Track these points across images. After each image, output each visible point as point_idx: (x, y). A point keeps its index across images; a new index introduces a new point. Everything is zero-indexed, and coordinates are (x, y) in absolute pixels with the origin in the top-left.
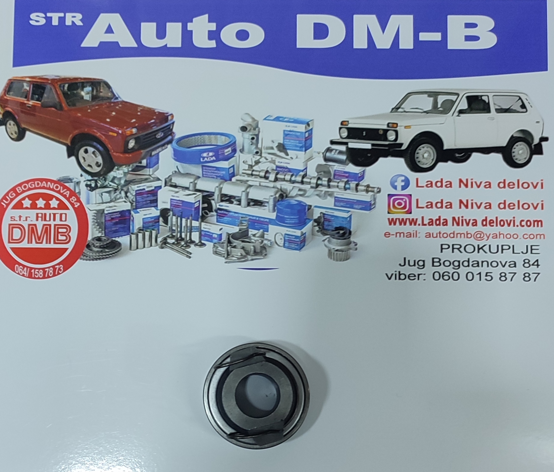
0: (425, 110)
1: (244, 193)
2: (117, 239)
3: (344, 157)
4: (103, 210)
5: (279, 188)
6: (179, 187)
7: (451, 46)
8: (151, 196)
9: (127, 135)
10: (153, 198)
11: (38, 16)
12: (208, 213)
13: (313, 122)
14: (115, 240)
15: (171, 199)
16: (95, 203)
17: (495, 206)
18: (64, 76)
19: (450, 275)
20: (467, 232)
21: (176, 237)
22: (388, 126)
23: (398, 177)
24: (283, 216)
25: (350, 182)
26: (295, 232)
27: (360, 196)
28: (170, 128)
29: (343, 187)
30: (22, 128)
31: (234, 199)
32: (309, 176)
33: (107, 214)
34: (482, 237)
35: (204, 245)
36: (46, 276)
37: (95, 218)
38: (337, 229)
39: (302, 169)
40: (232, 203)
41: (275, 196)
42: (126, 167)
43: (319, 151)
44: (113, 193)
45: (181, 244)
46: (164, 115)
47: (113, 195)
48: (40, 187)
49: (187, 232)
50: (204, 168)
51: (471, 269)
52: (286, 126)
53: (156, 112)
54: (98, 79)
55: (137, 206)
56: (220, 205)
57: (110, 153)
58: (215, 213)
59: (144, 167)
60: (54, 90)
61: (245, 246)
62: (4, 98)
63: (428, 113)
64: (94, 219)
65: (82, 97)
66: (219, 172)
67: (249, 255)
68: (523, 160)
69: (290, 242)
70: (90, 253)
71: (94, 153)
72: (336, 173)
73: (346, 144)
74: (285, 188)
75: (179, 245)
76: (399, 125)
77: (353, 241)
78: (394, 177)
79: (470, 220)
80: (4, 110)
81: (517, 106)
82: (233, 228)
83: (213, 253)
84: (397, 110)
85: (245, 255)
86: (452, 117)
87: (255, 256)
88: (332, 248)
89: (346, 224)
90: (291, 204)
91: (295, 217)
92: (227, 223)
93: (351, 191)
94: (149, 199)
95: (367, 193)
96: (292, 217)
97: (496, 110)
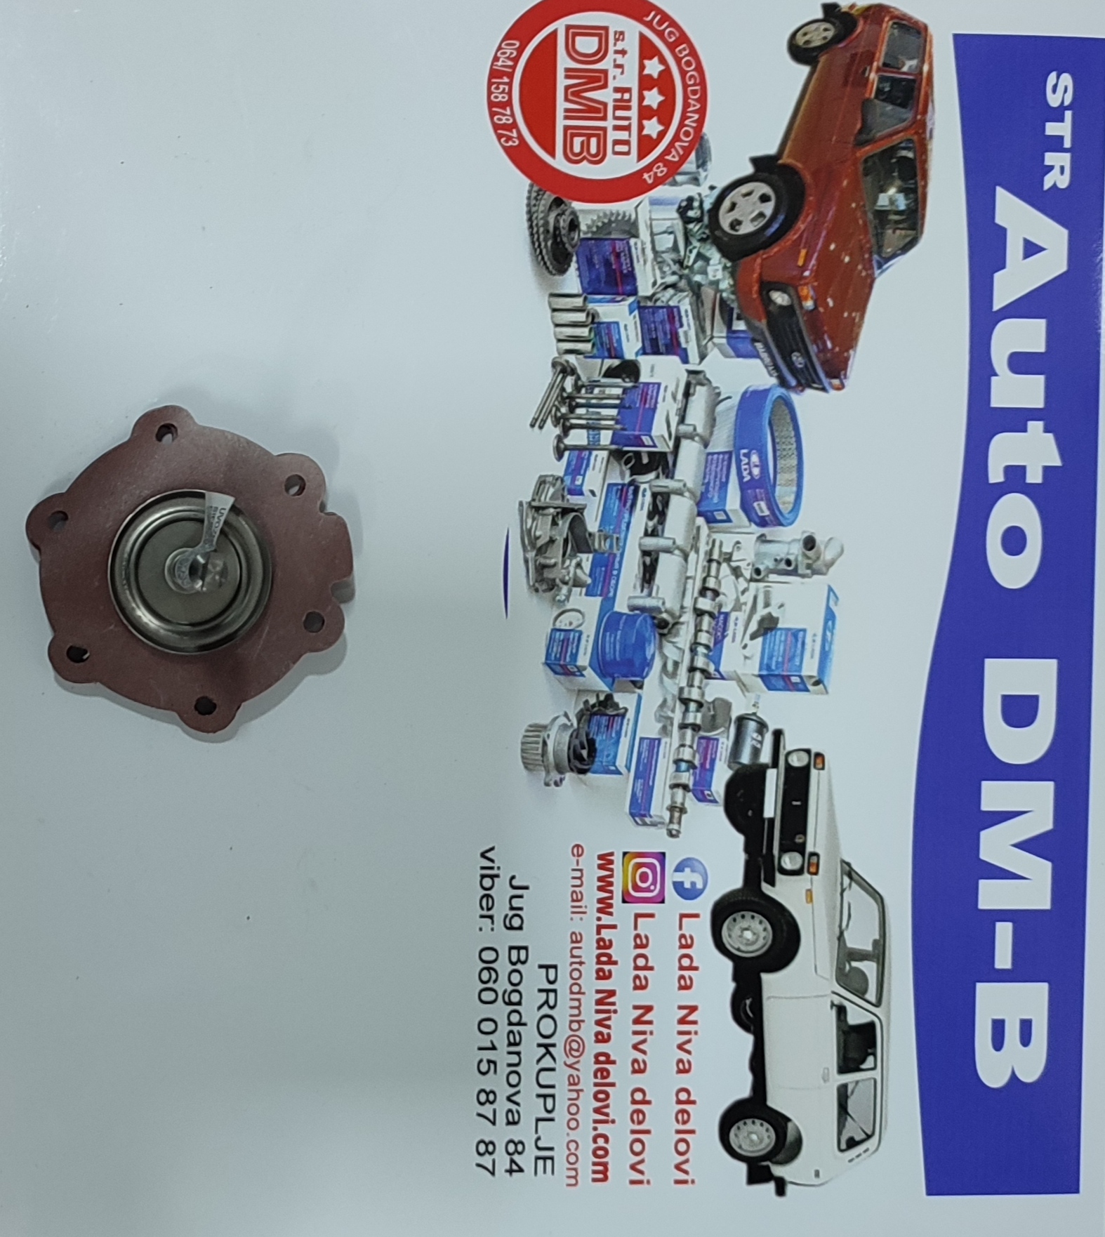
0: (846, 934)
1: (670, 543)
2: (574, 265)
3: (745, 758)
4: (636, 236)
5: (682, 620)
6: (684, 401)
7: (983, 989)
8: (667, 342)
9: (799, 288)
10: (661, 343)
11: (1066, 90)
12: (629, 465)
13: (822, 694)
14: (571, 261)
15: (659, 385)
16: (653, 217)
17: (639, 1081)
18: (931, 150)
19: (490, 985)
20: (583, 1021)
21: (578, 395)
22: (813, 854)
23: (702, 876)
24: (621, 627)
26: (585, 654)
27: (662, 790)
28: (814, 382)
29: (680, 757)
30: (817, 56)
31: (658, 521)
32: (707, 685)
33: (628, 243)
34: (573, 1052)
35: (560, 455)
38: (591, 743)
39: (722, 669)
40: (650, 516)
41: (663, 610)
42: (729, 287)
43: (760, 705)
44: (673, 256)
45: (561, 406)
46: (843, 370)
47: (668, 257)
48: (689, 98)
49: (588, 419)
50: (726, 457)
51: (504, 1028)
52: (815, 635)
53: (847, 351)
54: (923, 225)
55: (645, 310)
57: (761, 252)
58: (627, 479)
59: (729, 325)
60: (900, 126)
61: (556, 543)
62: (885, 17)
63: (839, 939)
64: (618, 214)
65: (883, 190)
66: (717, 488)
67: (536, 555)
68: (737, 1143)
69: (565, 643)
70: (543, 205)
71: (761, 215)
72: (712, 742)
73: (775, 764)
74: (681, 633)
75: (559, 402)
76: (814, 877)
77: (564, 778)
78: (701, 867)
79: (608, 1027)
80: (858, 15)
81: (851, 1130)
82: (596, 519)
83: (541, 477)
84: (846, 874)
85: (536, 544)
86: (829, 992)
87: (534, 567)
88: (550, 733)
89: (602, 762)
90: (647, 645)
91: (617, 653)
92: (607, 506)
93: (674, 774)
94: (661, 335)
95: (667, 809)
96: (618, 648)
97: (845, 1086)
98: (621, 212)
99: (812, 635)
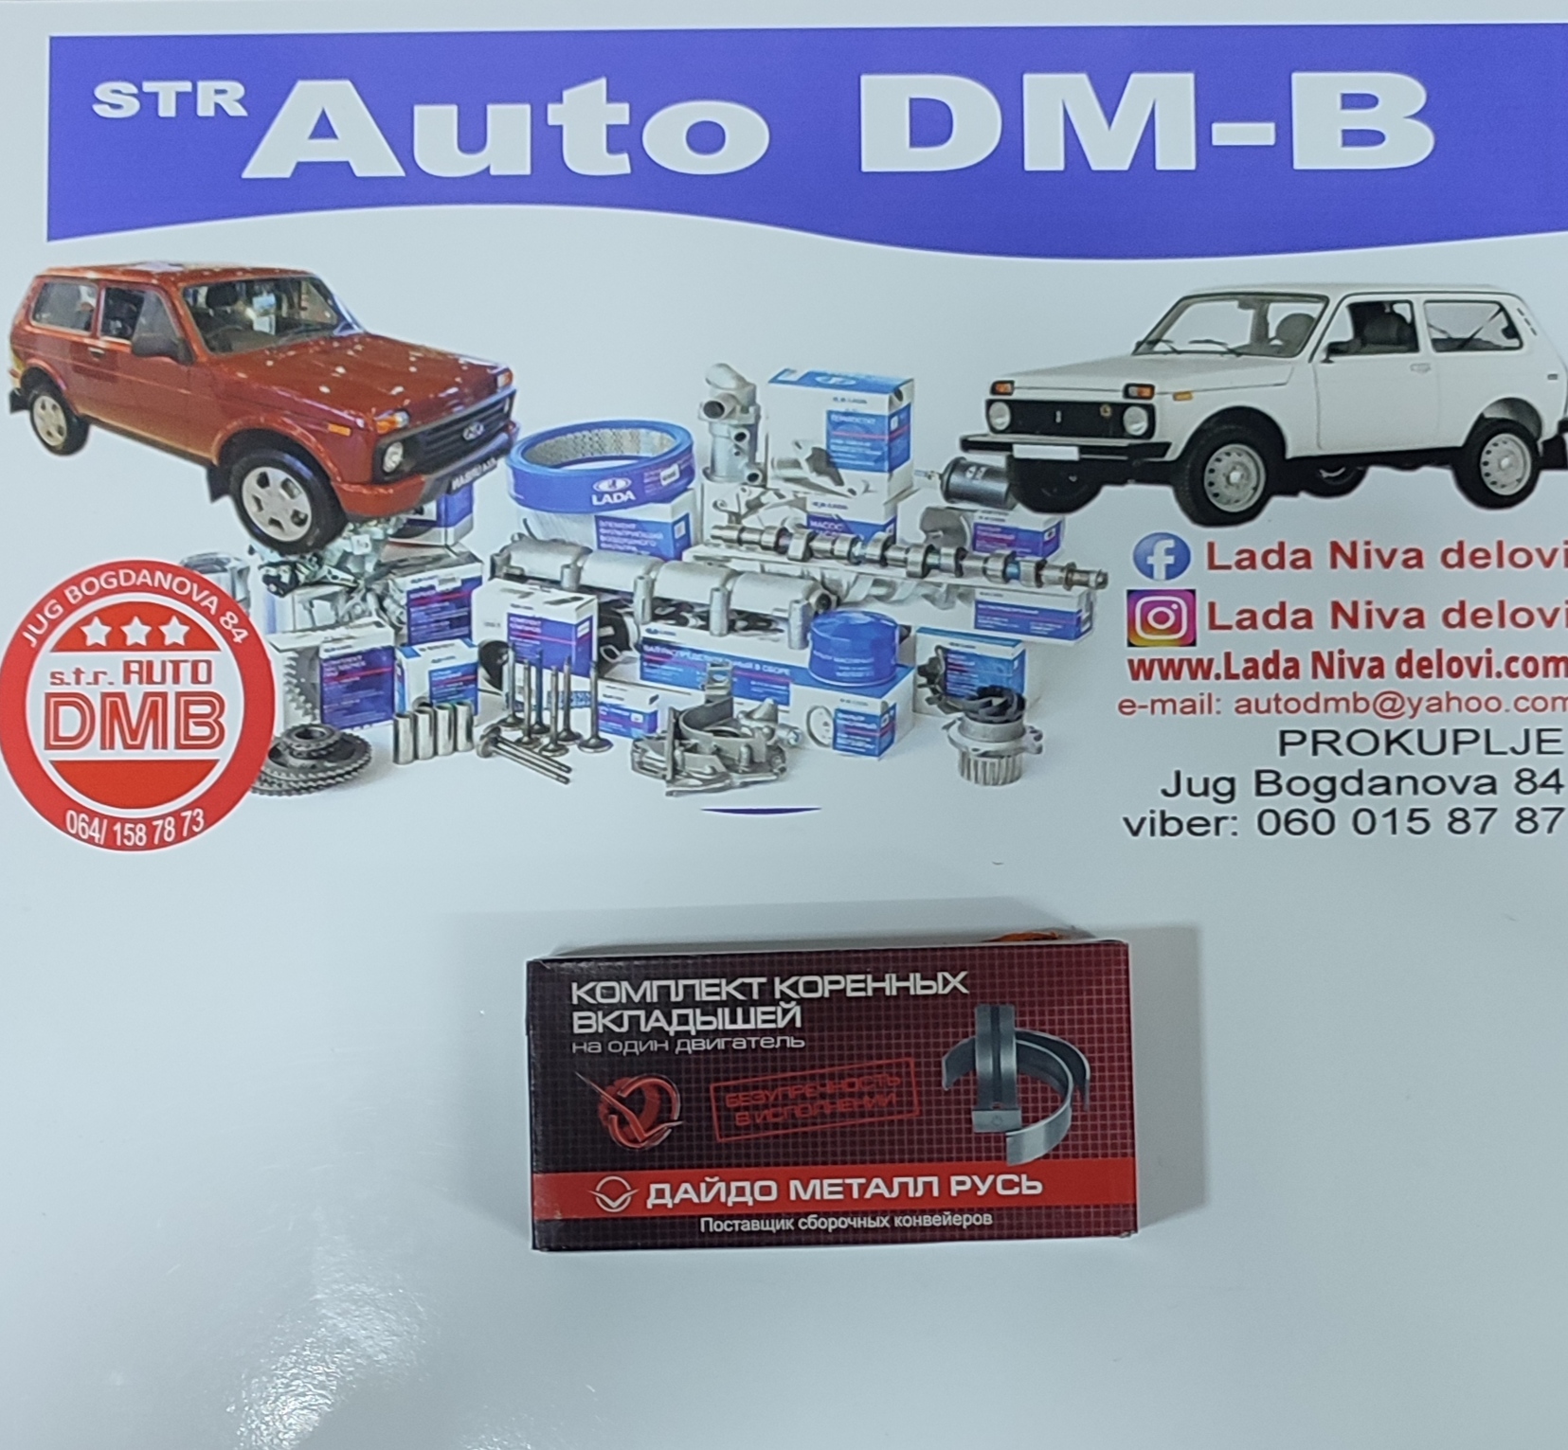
0: (1231, 346)
1: (717, 595)
2: (357, 732)
3: (1001, 487)
4: (317, 650)
5: (818, 577)
6: (531, 581)
7: (1304, 159)
8: (454, 605)
9: (380, 432)
10: (455, 613)
11: (118, 92)
12: (617, 652)
13: (913, 386)
14: (351, 735)
15: (510, 615)
16: (291, 629)
17: (1433, 618)
18: (196, 264)
19: (1309, 819)
20: (1355, 694)
21: (526, 722)
22: (1126, 393)
23: (1157, 541)
24: (829, 658)
25: (1018, 559)
26: (865, 704)
27: (1046, 597)
28: (502, 409)
29: (999, 574)
30: (77, 418)
31: (689, 612)
32: (903, 541)
33: (326, 660)
34: (1397, 706)
35: (607, 744)
37: (293, 672)
38: (983, 693)
39: (883, 522)
40: (684, 622)
41: (806, 602)
42: (380, 526)
43: (929, 470)
44: (342, 599)
45: (541, 744)
46: (485, 372)
47: (343, 607)
48: (134, 585)
49: (557, 708)
50: (602, 524)
51: (1366, 800)
52: (835, 399)
53: (460, 366)
54: (294, 272)
55: (412, 638)
56: (649, 631)
57: (333, 484)
58: (635, 654)
59: (431, 524)
60: (167, 306)
61: (724, 748)
63: (1239, 354)
64: (289, 674)
65: (250, 325)
66: (644, 535)
67: (737, 772)
68: (1513, 486)
69: (851, 731)
70: (279, 774)
71: (285, 485)
72: (979, 532)
73: (1007, 447)
74: (835, 577)
75: (536, 747)
76: (1157, 390)
77: (1031, 727)
79: (1362, 660)
80: (24, 365)
81: (1494, 333)
82: (689, 694)
83: (634, 769)
84: (1151, 349)
85: (723, 773)
86: (1310, 365)
87: (752, 775)
88: (971, 747)
89: (1009, 678)
90: (852, 623)
91: (864, 661)
92: (670, 680)
93: (1024, 582)
94: (446, 615)
95: (1069, 589)
96: (857, 661)
97: (1435, 342)
98: (286, 671)
99: (835, 403)
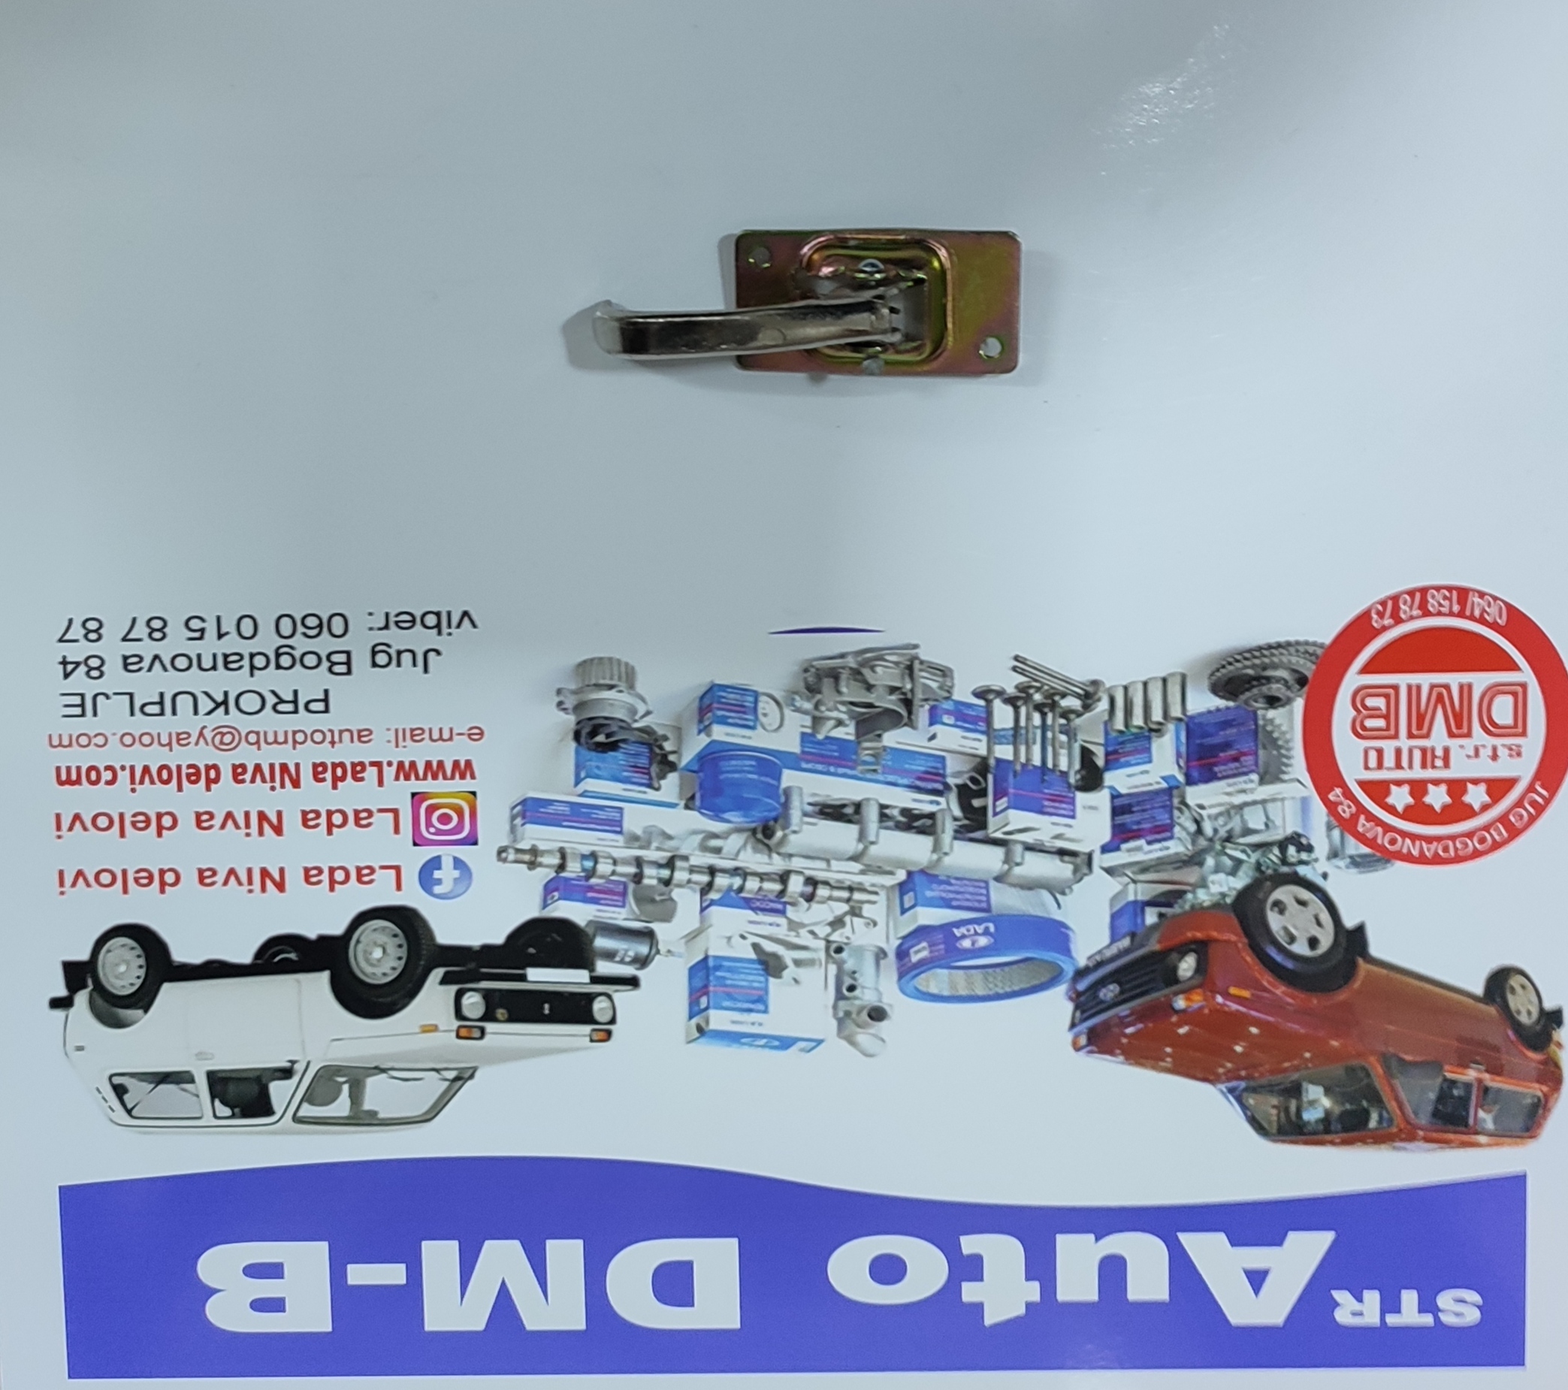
0: (383, 1076)
1: (872, 838)
2: (1221, 703)
3: (601, 942)
4: (1262, 781)
5: (775, 856)
6: (1054, 850)
7: (320, 1249)
8: (1128, 826)
9: (1199, 991)
10: (1127, 819)
12: (969, 783)
13: (687, 1036)
14: (1227, 699)
15: (1073, 817)
16: (1286, 802)
17: (187, 821)
18: (1380, 1148)
19: (300, 629)
20: (259, 748)
21: (1057, 715)
22: (483, 1031)
24: (763, 779)
25: (582, 874)
26: (728, 734)
27: (554, 837)
28: (1083, 1012)
29: (601, 860)
31: (899, 822)
32: (694, 890)
33: (1252, 771)
35: (980, 694)
36: (1418, 596)
37: (1284, 760)
38: (613, 746)
39: (713, 908)
40: (905, 812)
41: (787, 831)
42: (1199, 901)
43: (671, 958)
44: (1238, 830)
45: (1042, 694)
46: (1099, 1048)
47: (1236, 824)
49: (1027, 728)
50: (984, 905)
51: (246, 648)
52: (760, 1024)
53: (1122, 1054)
54: (1284, 1141)
55: (1168, 796)
56: (938, 803)
57: (1245, 940)
58: (951, 781)
59: (1152, 903)
60: (1408, 1110)
61: (868, 694)
62: (1548, 1086)
63: (376, 1068)
64: (1288, 758)
65: (1328, 1091)
66: (944, 895)
67: (851, 668)
68: (114, 946)
69: (740, 708)
70: (1298, 662)
71: (1292, 939)
72: (620, 898)
73: (596, 980)
74: (758, 856)
75: (1047, 690)
76: (454, 1034)
77: (567, 714)
78: (461, 892)
79: (253, 781)
80: (1548, 1054)
81: (137, 1090)
82: (898, 743)
83: (951, 670)
84: (460, 1073)
85: (864, 667)
86: (309, 1059)
87: (835, 665)
88: (625, 693)
89: (590, 760)
90: (742, 813)
91: (730, 776)
92: (917, 756)
93: (577, 852)
94: (1136, 817)
95: (534, 846)
96: (736, 776)
97: (192, 1081)
98: (1292, 761)
99: (760, 1021)
